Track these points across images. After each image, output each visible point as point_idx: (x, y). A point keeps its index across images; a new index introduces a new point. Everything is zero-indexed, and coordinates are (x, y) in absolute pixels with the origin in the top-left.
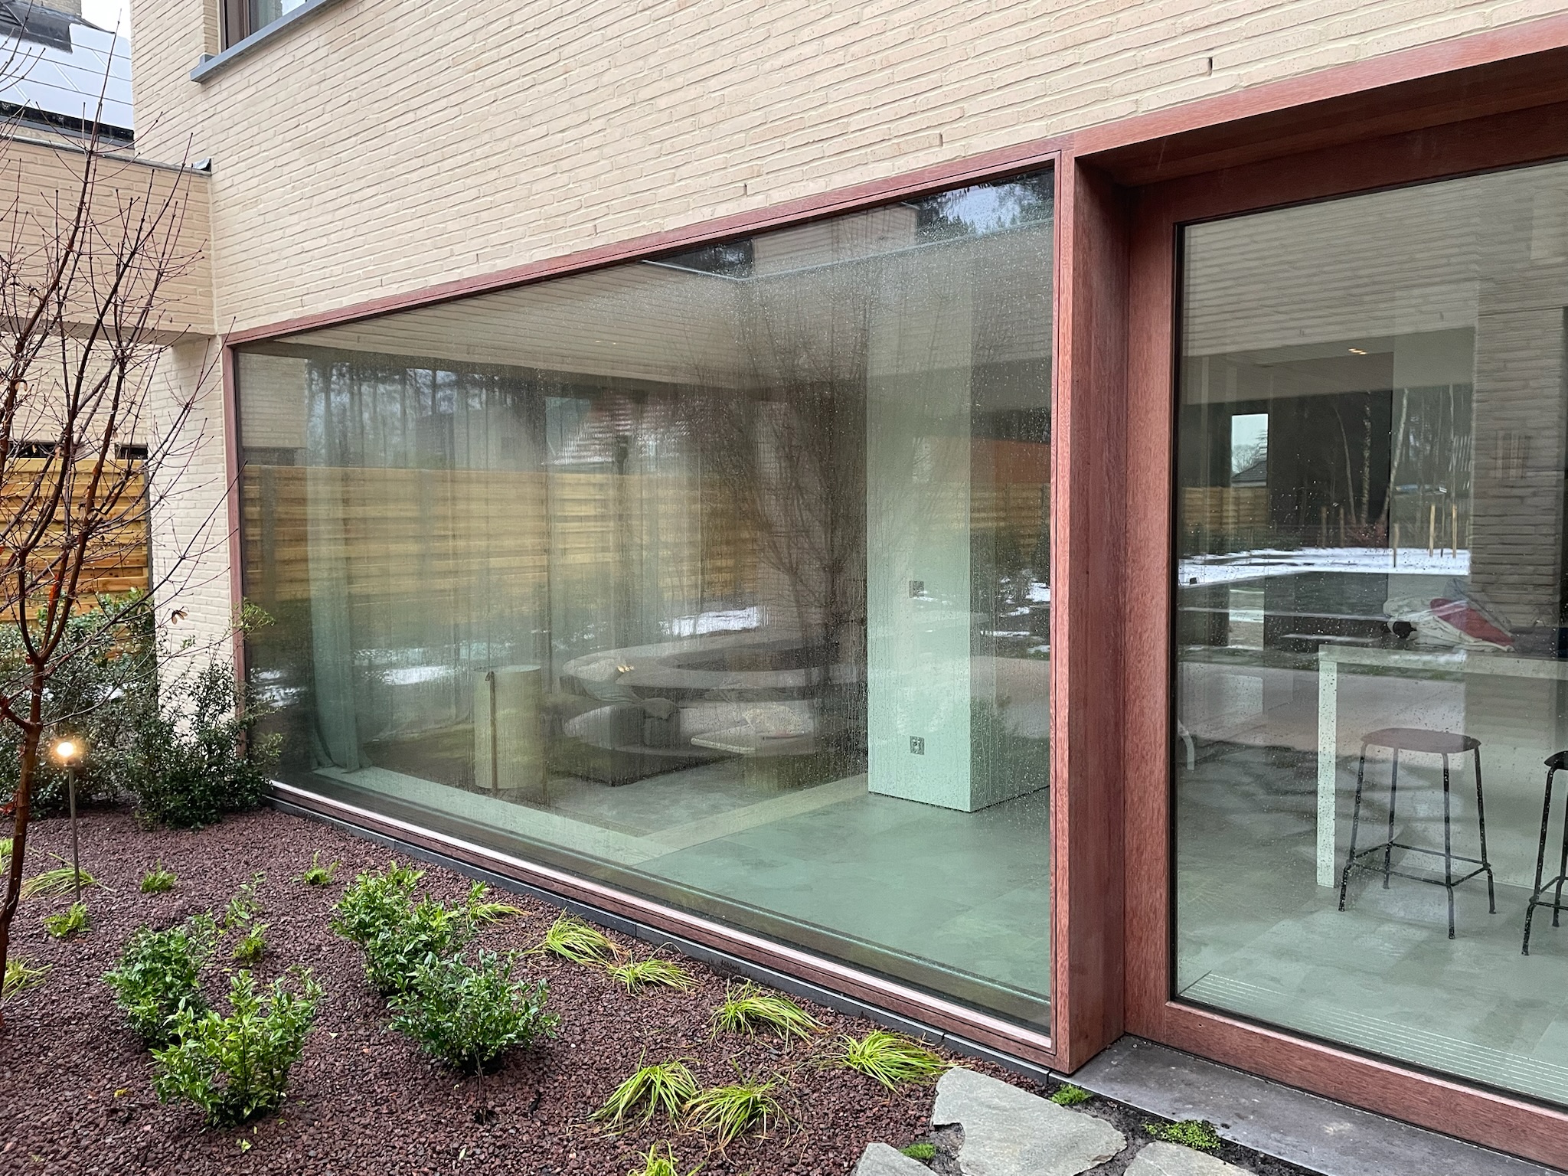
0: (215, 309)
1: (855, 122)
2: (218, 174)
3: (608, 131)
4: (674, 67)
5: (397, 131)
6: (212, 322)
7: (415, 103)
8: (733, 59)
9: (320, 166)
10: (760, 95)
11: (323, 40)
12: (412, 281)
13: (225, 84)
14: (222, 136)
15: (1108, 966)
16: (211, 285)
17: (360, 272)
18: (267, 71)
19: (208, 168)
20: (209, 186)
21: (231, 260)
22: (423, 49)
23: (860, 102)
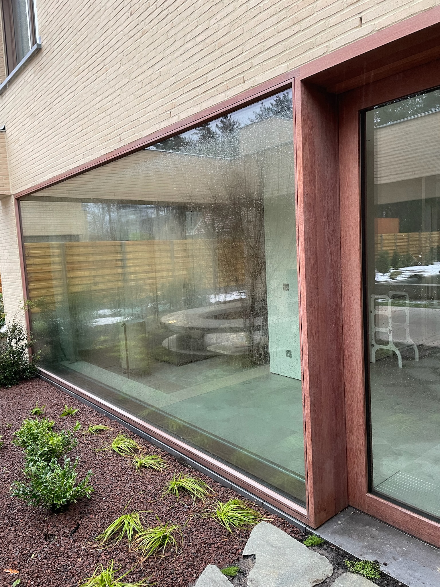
0: (10, 184)
1: (210, 76)
2: (8, 131)
3: (122, 94)
4: (142, 62)
5: (56, 106)
6: (9, 190)
7: (61, 92)
8: (163, 54)
9: (35, 123)
10: (174, 69)
11: (32, 71)
12: (65, 168)
13: (7, 94)
14: (7, 116)
15: (337, 475)
16: (8, 175)
17: (49, 165)
18: (17, 88)
19: (4, 129)
20: (5, 136)
21: (14, 164)
22: (62, 69)
23: (211, 66)
